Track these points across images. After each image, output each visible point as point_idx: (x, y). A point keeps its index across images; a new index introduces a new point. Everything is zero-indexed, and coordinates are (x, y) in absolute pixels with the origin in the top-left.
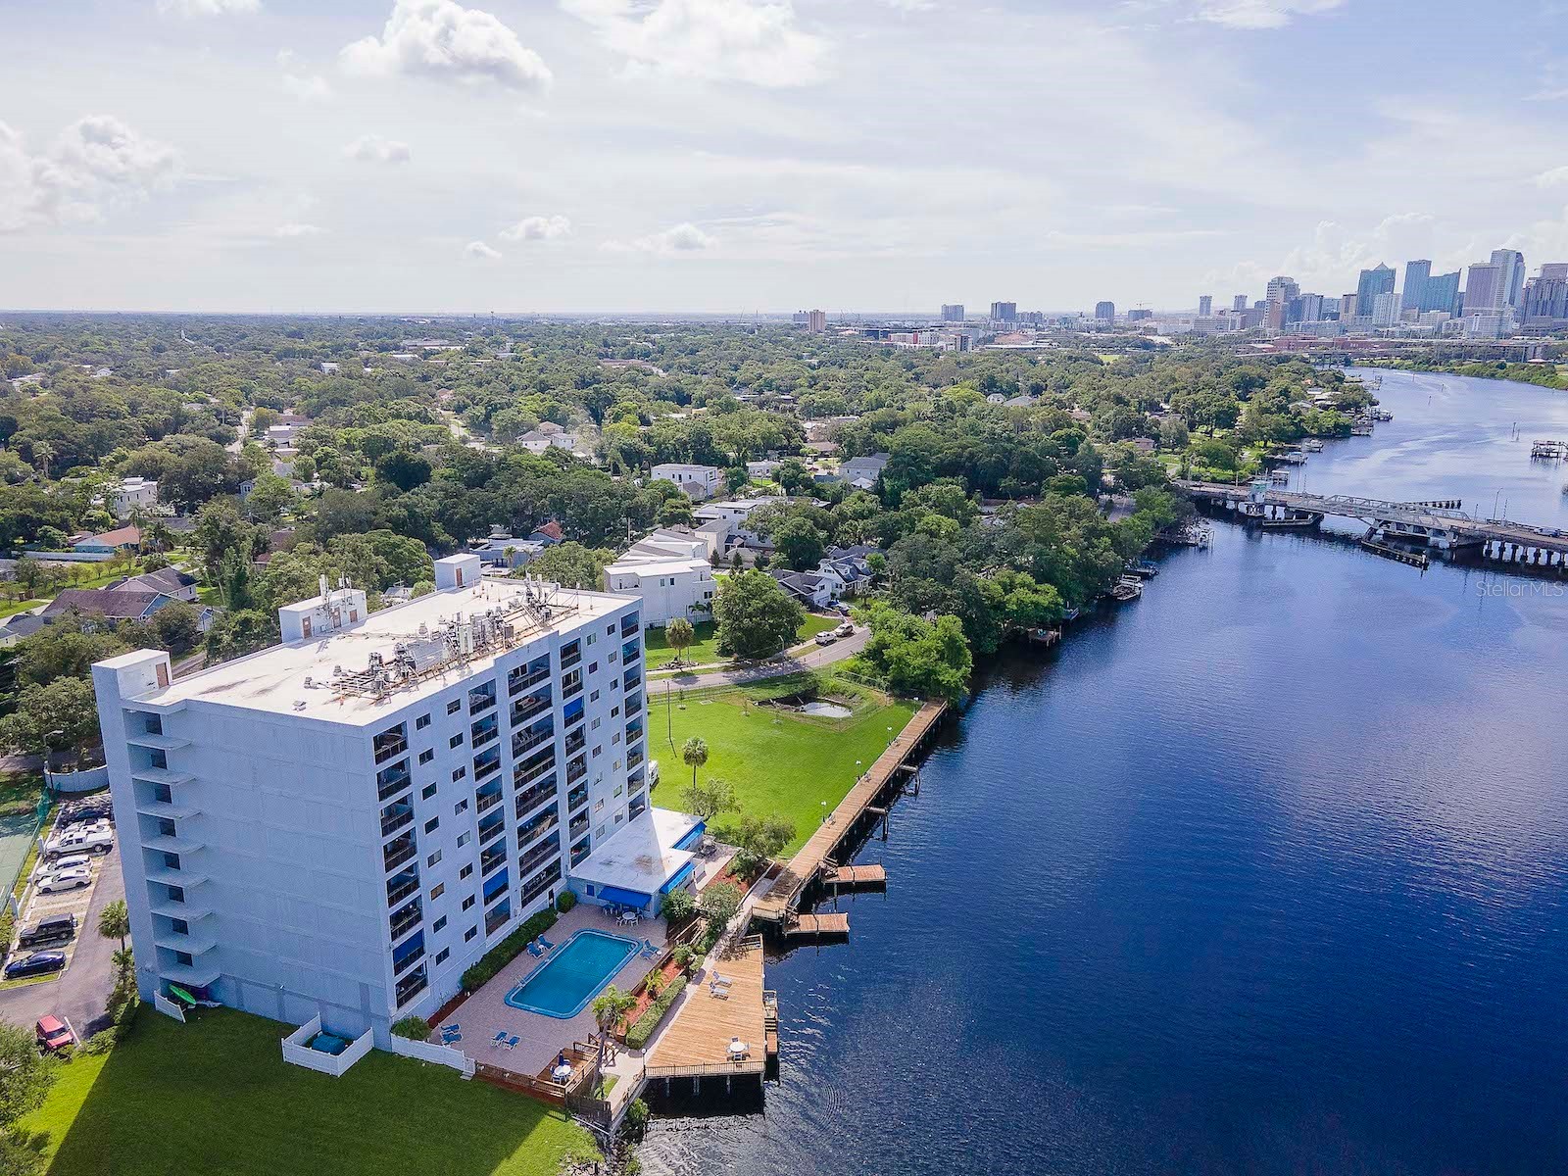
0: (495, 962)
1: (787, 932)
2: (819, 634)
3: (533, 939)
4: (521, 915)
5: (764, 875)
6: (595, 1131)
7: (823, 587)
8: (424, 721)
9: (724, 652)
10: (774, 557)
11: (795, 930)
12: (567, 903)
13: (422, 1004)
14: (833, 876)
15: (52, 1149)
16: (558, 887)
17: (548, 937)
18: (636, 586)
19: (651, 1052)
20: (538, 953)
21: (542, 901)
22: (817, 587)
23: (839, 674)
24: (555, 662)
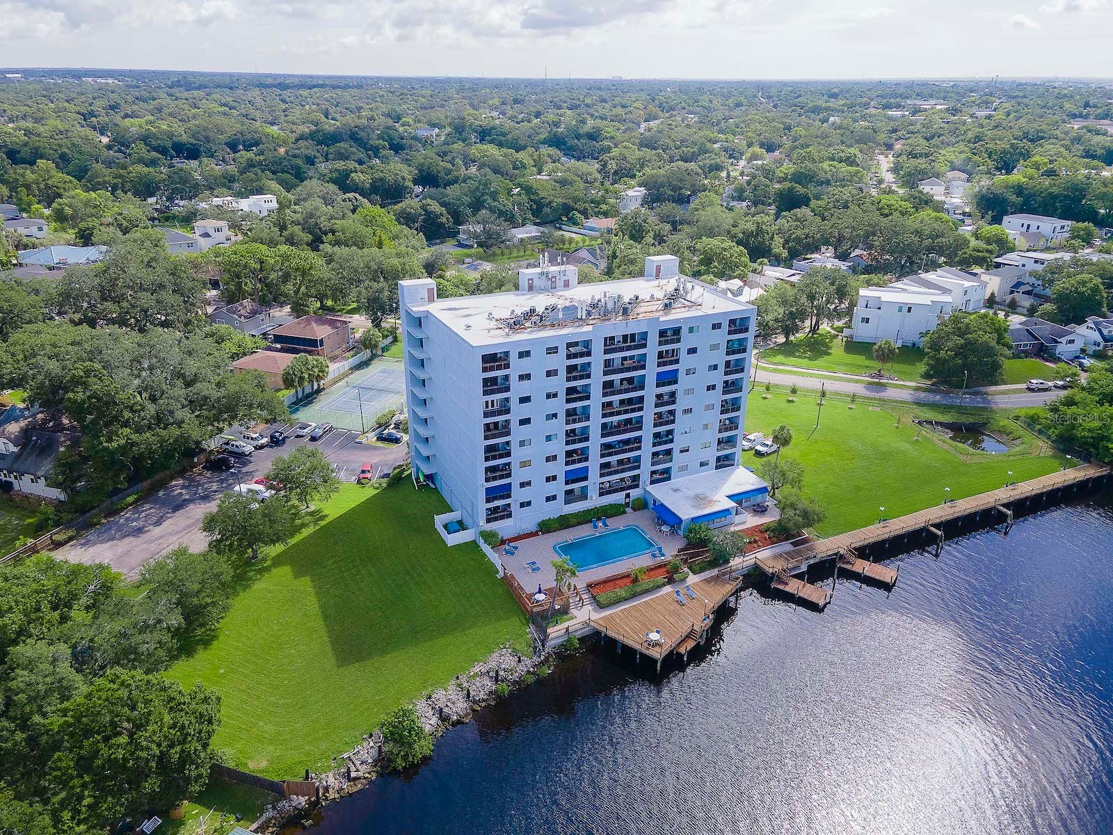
0: (564, 523)
1: (773, 585)
2: (1032, 381)
3: (599, 519)
4: (594, 501)
5: (792, 541)
6: (535, 639)
7: (1072, 342)
8: (524, 354)
9: (927, 376)
10: (1048, 307)
11: (781, 587)
12: (641, 505)
13: (504, 527)
14: (849, 563)
15: (323, 523)
16: (634, 493)
17: (608, 521)
18: (879, 308)
19: (607, 613)
20: (596, 527)
21: (619, 498)
22: (1064, 340)
23: (1017, 418)
24: (653, 339)
